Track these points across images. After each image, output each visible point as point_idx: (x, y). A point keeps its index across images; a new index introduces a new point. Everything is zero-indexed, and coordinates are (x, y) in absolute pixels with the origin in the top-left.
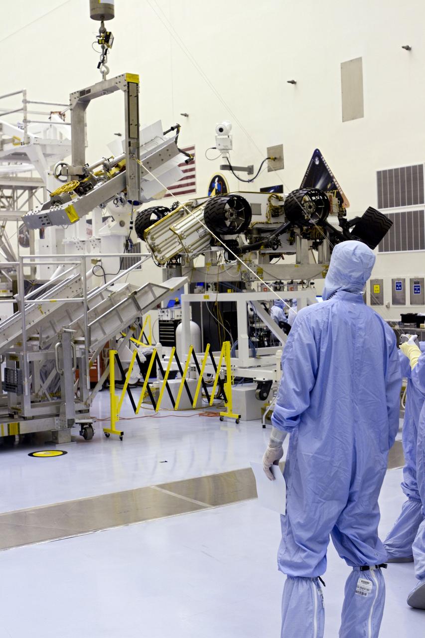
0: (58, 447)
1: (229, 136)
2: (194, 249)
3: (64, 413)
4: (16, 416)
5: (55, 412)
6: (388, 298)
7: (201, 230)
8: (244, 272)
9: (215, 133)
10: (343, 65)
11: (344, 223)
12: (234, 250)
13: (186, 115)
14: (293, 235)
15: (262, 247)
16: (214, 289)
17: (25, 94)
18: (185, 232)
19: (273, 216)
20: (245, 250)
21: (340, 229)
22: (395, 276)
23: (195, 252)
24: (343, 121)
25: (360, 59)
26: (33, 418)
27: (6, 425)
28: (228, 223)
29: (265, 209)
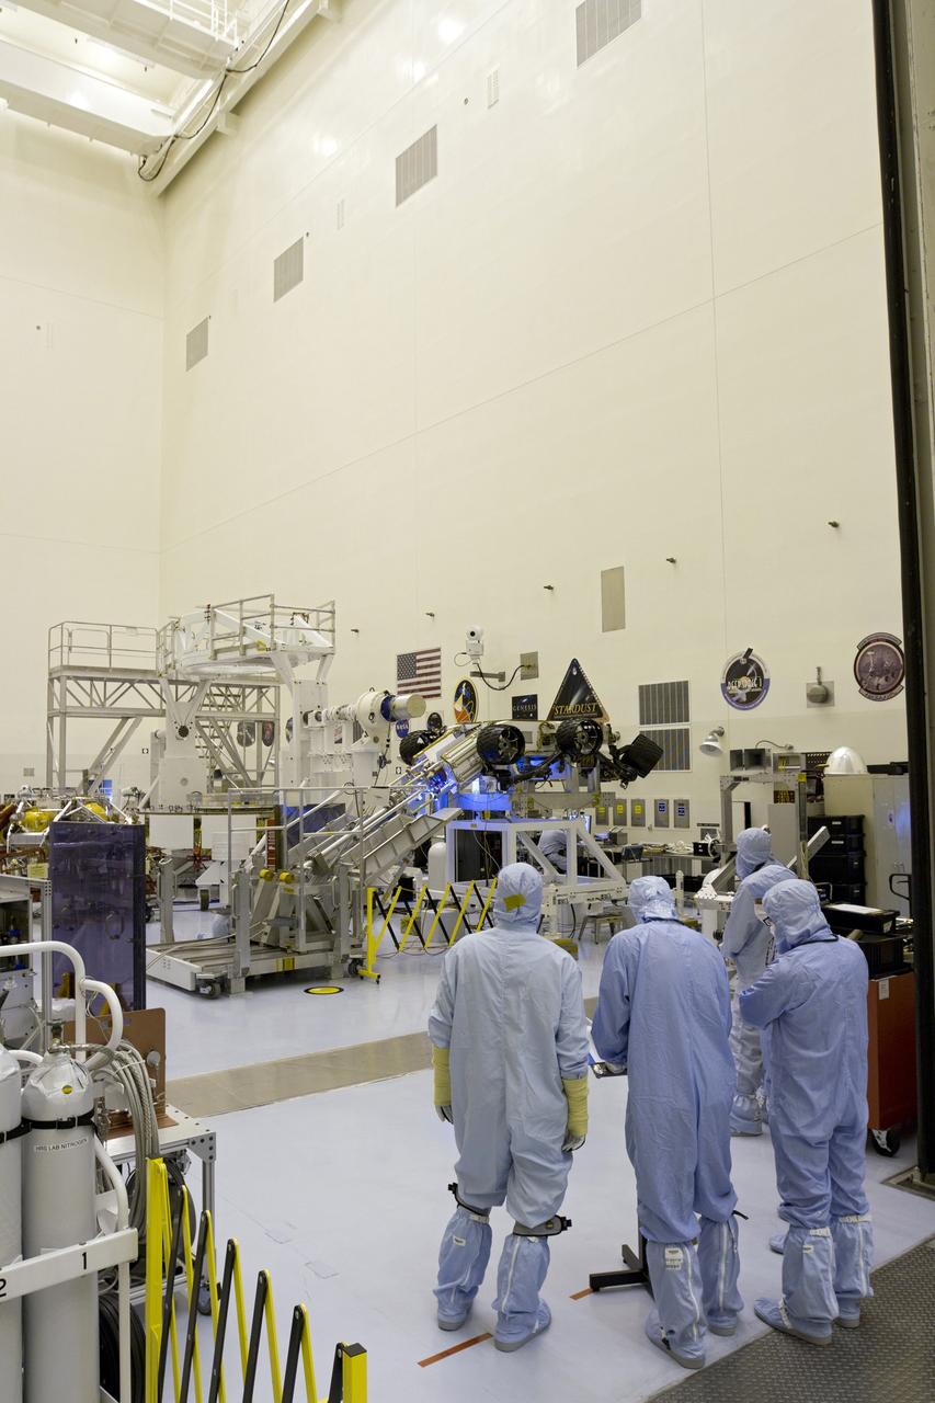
0: (331, 983)
1: (480, 641)
3: (339, 949)
4: (289, 951)
5: (329, 947)
6: (650, 819)
7: (472, 759)
9: (466, 637)
10: (604, 574)
11: (613, 750)
12: (506, 781)
13: (432, 615)
14: (562, 763)
16: (481, 817)
17: (273, 599)
18: (456, 760)
19: (544, 744)
20: (518, 780)
21: (610, 757)
22: (658, 797)
24: (603, 632)
25: (622, 568)
26: (308, 953)
27: (280, 961)
28: (500, 752)
29: (535, 737)
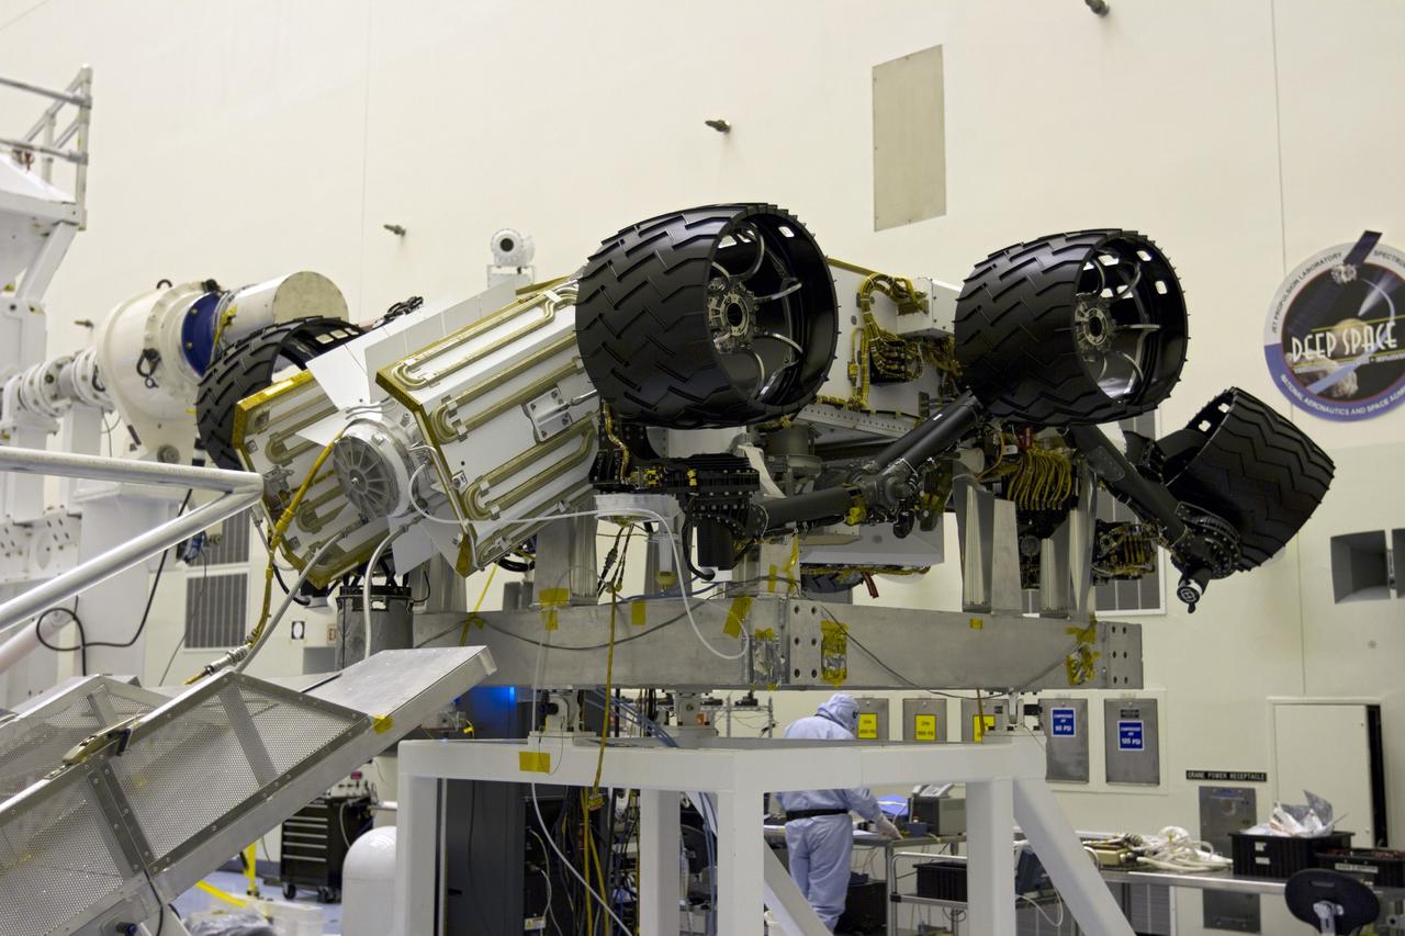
1: (519, 270)
2: (508, 502)
8: (762, 635)
10: (880, 74)
12: (722, 519)
13: (398, 231)
15: (856, 511)
16: (576, 723)
18: (463, 402)
19: (877, 379)
20: (773, 522)
23: (508, 517)
24: (876, 230)
25: (939, 49)
